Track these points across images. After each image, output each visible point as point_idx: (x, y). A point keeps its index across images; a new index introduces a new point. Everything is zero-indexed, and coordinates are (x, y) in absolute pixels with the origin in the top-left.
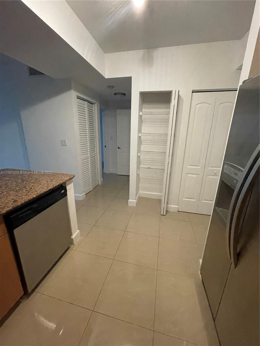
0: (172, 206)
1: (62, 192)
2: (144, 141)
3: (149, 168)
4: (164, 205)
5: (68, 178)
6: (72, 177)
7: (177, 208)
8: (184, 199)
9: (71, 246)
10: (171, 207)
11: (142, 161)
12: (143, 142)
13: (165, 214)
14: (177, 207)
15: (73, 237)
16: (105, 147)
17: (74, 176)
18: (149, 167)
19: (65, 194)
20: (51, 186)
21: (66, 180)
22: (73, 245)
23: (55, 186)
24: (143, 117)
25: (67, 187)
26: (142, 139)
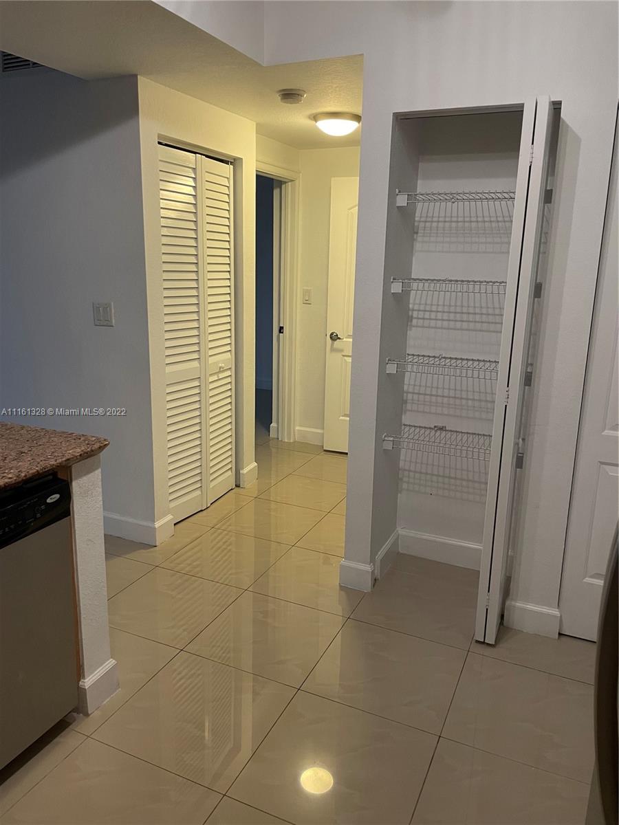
0: (530, 607)
1: (49, 501)
2: (421, 315)
3: (442, 429)
4: (487, 600)
5: (78, 451)
6: (97, 446)
7: (555, 616)
8: (588, 580)
9: (75, 720)
10: (525, 610)
11: (410, 396)
12: (418, 318)
13: (491, 639)
14: (556, 612)
15: (88, 682)
16: (281, 330)
17: (106, 445)
18: (440, 425)
19: (63, 510)
20: (10, 476)
21: (70, 456)
22: (87, 715)
23: (23, 475)
24: (417, 214)
25: (74, 484)
26: (414, 304)
